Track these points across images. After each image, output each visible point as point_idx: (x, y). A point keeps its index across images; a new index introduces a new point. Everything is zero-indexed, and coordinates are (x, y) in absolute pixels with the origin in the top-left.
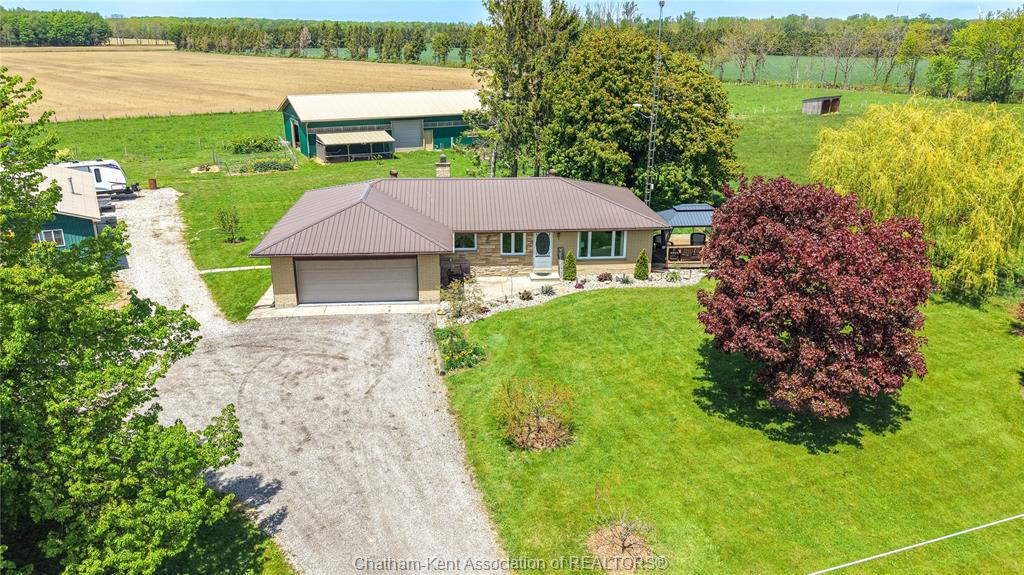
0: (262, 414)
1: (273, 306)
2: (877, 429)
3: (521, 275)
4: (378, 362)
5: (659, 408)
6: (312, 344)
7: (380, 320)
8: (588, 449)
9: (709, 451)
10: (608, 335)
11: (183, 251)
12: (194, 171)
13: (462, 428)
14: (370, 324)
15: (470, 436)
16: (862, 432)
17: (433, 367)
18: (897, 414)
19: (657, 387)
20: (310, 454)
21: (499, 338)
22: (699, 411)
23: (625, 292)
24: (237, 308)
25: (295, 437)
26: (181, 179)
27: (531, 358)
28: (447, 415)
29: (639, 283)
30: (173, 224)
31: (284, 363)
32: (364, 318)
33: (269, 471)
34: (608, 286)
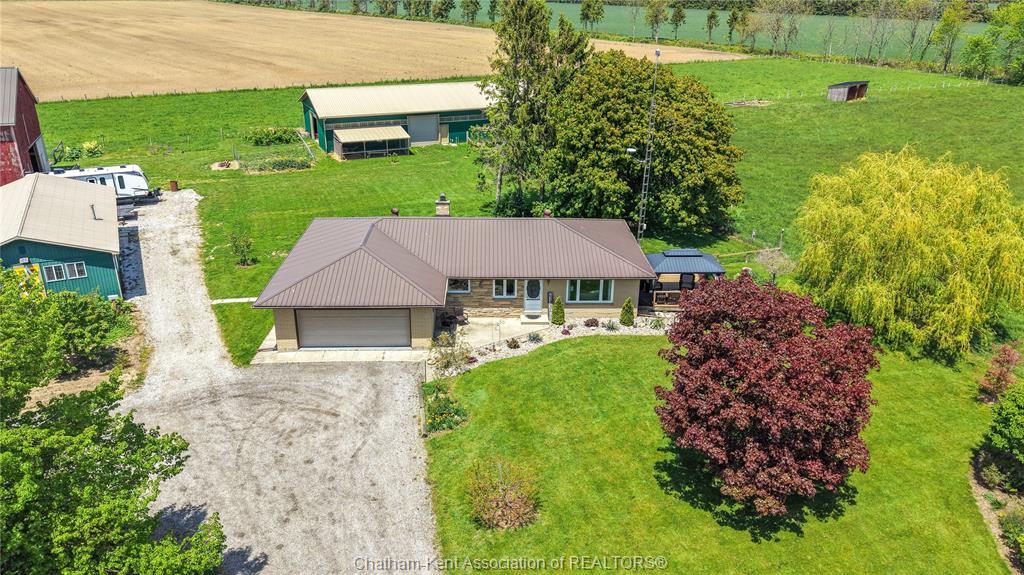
0: (256, 478)
1: (276, 349)
2: (821, 515)
3: (513, 317)
4: (366, 420)
5: (621, 483)
6: (309, 397)
7: (373, 369)
8: (549, 528)
9: (660, 535)
10: (585, 394)
11: (198, 274)
12: (215, 167)
13: (436, 501)
14: (363, 374)
15: (441, 509)
16: (806, 517)
17: (417, 428)
18: (843, 497)
19: (622, 458)
20: (296, 526)
21: (482, 394)
22: (657, 488)
23: (609, 340)
24: (243, 350)
25: (284, 505)
26: (202, 178)
27: (510, 420)
28: (423, 484)
29: (624, 331)
30: (191, 237)
31: (281, 418)
32: (358, 365)
33: (258, 542)
34: (593, 333)
